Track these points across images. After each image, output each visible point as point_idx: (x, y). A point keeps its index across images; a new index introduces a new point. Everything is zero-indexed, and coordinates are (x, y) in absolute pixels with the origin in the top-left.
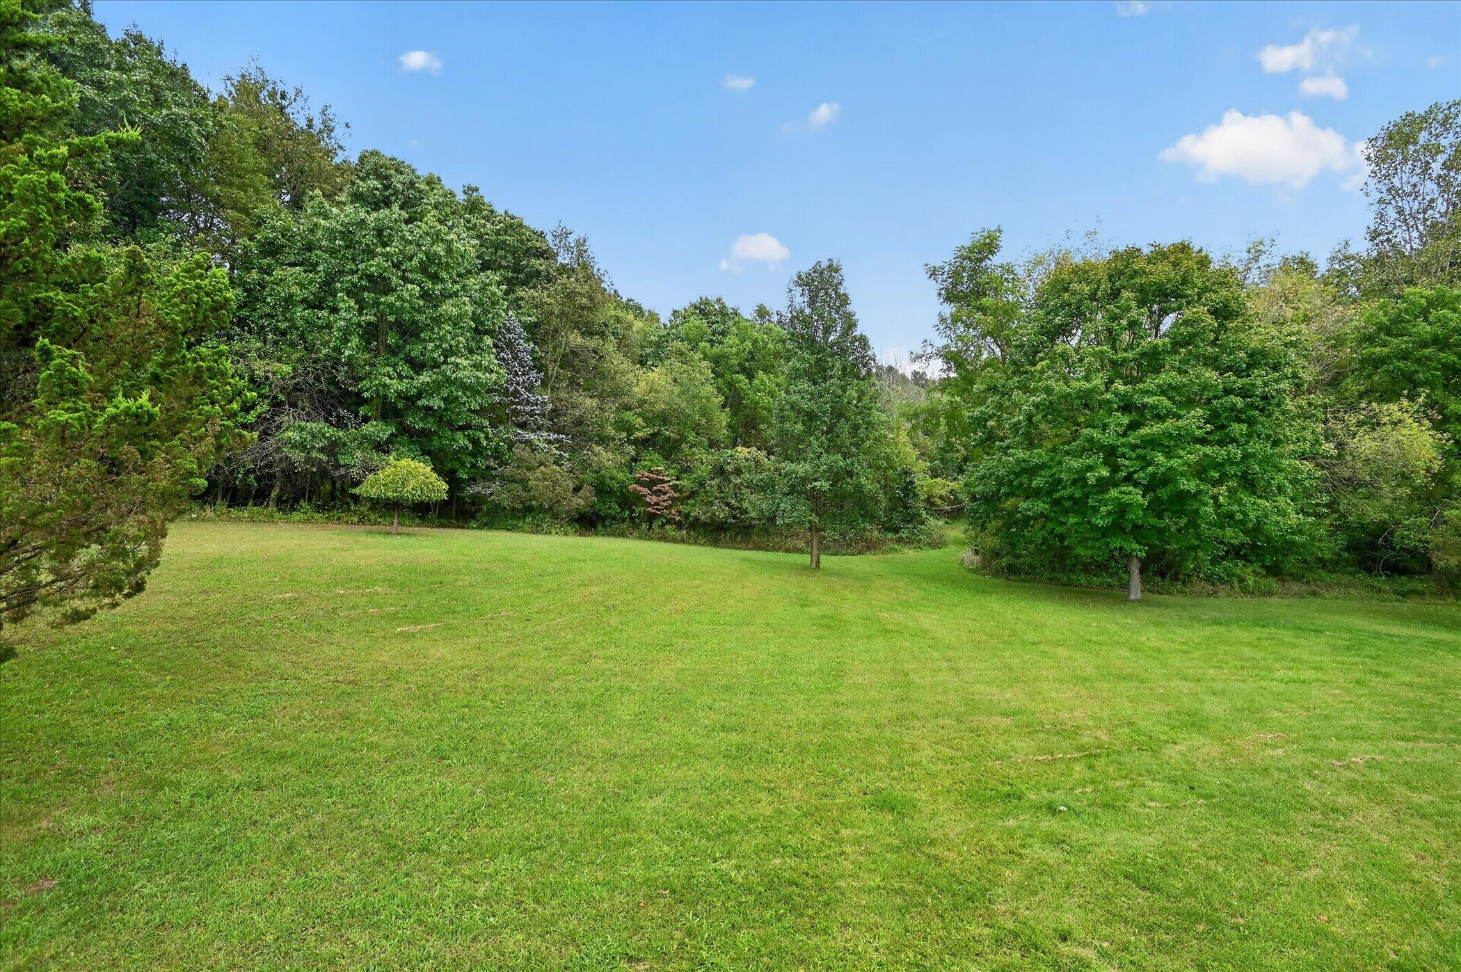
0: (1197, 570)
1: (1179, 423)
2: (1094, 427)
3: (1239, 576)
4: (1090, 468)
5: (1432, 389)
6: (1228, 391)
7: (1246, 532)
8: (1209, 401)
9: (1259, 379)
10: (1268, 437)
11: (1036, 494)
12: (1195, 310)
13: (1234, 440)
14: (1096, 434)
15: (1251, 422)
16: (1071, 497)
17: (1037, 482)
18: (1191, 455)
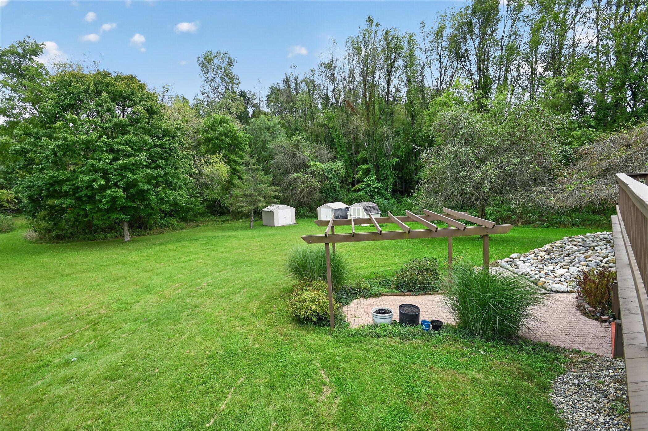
0: (155, 223)
1: (136, 158)
2: (94, 159)
3: (171, 223)
4: (94, 180)
5: (226, 151)
6: (156, 146)
7: (171, 205)
8: (148, 150)
9: (166, 141)
10: (173, 166)
11: (66, 195)
12: (138, 107)
13: (160, 167)
14: (95, 163)
15: (166, 159)
16: (86, 195)
17: (64, 188)
18: (142, 173)
